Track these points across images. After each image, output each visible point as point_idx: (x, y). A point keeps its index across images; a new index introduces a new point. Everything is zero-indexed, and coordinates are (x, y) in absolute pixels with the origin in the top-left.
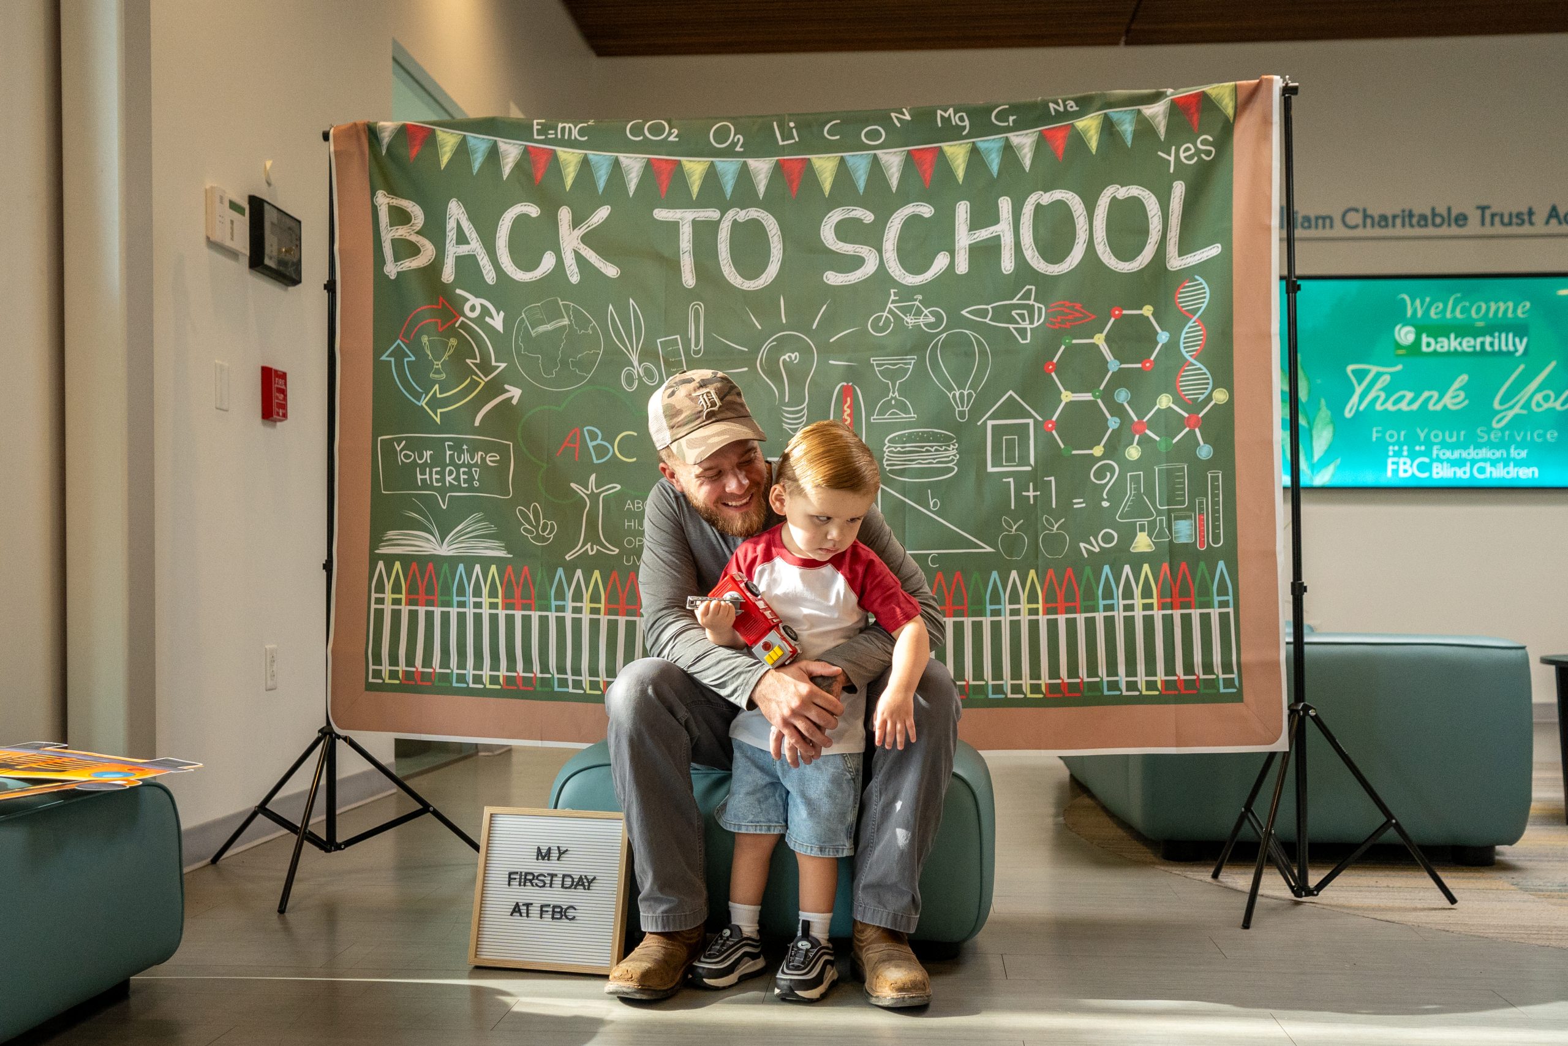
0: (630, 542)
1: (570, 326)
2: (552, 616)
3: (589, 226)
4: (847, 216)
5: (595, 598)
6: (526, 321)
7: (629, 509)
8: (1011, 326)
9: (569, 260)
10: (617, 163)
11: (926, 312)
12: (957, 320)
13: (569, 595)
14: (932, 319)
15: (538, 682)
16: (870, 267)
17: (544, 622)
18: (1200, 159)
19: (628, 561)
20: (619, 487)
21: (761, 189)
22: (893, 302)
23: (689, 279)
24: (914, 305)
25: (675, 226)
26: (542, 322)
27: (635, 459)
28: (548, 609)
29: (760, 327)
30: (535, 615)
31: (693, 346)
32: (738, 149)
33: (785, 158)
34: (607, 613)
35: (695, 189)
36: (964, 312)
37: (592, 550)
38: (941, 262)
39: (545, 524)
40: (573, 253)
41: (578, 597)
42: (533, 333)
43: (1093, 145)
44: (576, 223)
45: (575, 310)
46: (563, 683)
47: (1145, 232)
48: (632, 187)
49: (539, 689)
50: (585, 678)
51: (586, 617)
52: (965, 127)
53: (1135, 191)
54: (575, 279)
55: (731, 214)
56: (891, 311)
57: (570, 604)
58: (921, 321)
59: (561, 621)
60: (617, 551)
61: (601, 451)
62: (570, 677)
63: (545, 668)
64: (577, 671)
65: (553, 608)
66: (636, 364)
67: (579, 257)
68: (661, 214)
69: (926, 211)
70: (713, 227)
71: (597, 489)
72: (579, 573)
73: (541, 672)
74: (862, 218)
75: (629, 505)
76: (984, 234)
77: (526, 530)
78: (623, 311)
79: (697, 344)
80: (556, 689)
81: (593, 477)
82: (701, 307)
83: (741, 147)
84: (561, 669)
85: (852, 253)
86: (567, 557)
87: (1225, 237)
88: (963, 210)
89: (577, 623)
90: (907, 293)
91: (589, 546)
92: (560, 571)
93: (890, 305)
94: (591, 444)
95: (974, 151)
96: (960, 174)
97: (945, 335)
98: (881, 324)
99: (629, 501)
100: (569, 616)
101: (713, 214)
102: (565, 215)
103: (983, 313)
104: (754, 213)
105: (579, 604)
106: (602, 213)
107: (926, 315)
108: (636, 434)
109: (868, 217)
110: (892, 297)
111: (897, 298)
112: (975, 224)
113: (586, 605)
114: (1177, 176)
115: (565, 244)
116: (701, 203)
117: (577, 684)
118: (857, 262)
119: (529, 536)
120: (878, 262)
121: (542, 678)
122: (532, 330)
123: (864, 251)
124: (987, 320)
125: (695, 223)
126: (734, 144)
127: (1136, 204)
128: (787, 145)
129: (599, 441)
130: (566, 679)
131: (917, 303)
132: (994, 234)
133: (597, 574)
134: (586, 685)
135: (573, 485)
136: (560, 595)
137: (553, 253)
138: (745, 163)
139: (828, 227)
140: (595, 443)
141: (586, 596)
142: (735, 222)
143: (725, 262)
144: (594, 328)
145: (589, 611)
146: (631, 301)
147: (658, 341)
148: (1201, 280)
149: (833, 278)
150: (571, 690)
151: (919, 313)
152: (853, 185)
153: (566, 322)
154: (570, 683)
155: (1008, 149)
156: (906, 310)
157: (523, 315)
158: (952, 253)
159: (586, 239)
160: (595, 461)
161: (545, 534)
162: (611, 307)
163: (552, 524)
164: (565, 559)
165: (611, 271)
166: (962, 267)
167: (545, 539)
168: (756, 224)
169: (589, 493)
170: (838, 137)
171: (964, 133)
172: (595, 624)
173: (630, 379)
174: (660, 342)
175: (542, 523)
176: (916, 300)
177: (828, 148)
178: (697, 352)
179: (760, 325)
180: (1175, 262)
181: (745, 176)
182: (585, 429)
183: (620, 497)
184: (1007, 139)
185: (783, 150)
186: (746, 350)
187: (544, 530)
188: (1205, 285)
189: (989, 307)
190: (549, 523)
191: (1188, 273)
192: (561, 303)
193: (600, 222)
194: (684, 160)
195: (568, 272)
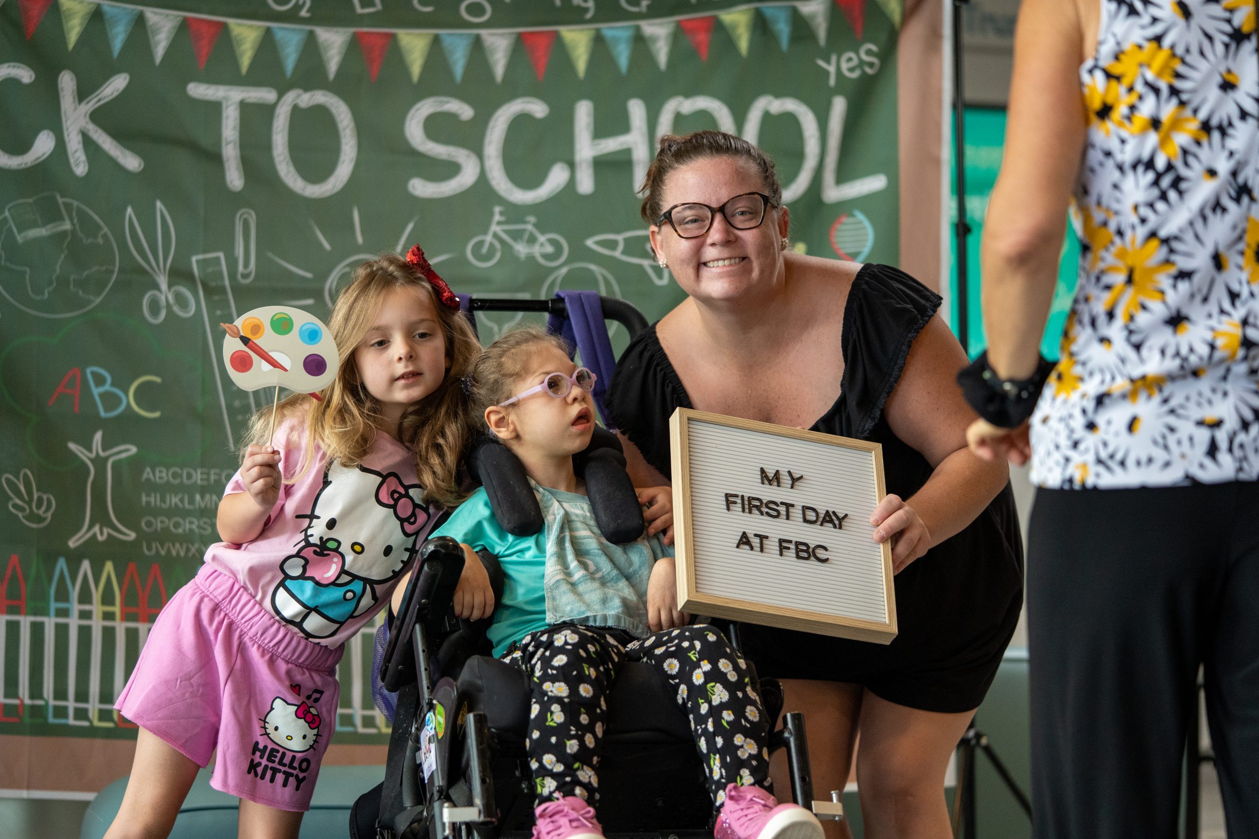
0: (149, 524)
1: (73, 232)
2: (50, 623)
3: (99, 100)
4: (439, 109)
5: (108, 599)
6: (11, 223)
7: (148, 480)
8: (646, 263)
9: (74, 143)
10: (140, 21)
11: (542, 238)
12: (580, 252)
13: (75, 594)
14: (549, 249)
15: (27, 713)
16: (468, 177)
17: (37, 630)
18: (864, 73)
19: (149, 548)
20: (134, 450)
21: (333, 65)
22: (499, 223)
23: (235, 179)
24: (524, 231)
25: (215, 108)
26: (35, 225)
27: (157, 414)
28: (44, 612)
29: (327, 246)
30: (25, 622)
31: (241, 268)
32: (304, 13)
33: (365, 30)
34: (126, 617)
35: (245, 61)
36: (590, 243)
37: (102, 533)
38: (557, 177)
39: (40, 500)
40: (80, 137)
41: (85, 597)
42: (20, 238)
43: (743, 44)
44: (82, 95)
45: (80, 212)
46: (61, 712)
47: (799, 156)
48: (160, 51)
49: (27, 720)
50: (93, 706)
51: (97, 625)
52: (586, 10)
53: (790, 105)
54: (80, 169)
55: (291, 97)
56: (495, 235)
57: (76, 607)
58: (536, 250)
59: (62, 631)
60: (132, 536)
61: (111, 400)
62: (71, 704)
63: (36, 690)
64: (82, 695)
65: (52, 611)
66: (164, 286)
67: (88, 142)
68: (198, 90)
69: (538, 109)
70: (268, 111)
71: (104, 450)
72: (86, 565)
73: (32, 697)
74: (459, 112)
75: (147, 473)
76: (611, 145)
77: (15, 506)
78: (147, 218)
79: (246, 265)
80: (51, 720)
81: (98, 436)
82: (252, 217)
83: (308, 11)
84: (60, 693)
85: (445, 157)
86: (72, 544)
87: (891, 169)
88: (584, 112)
89: (85, 633)
90: (515, 213)
91: (97, 529)
92: (62, 564)
93: (494, 228)
94: (96, 391)
95: (599, 40)
96: (581, 64)
97: (564, 271)
98: (484, 250)
99: (148, 470)
100: (74, 623)
101: (267, 95)
102: (67, 82)
103: (613, 245)
104: (320, 97)
105: (87, 607)
106: (118, 84)
107: (542, 245)
108: (158, 380)
109: (466, 112)
110: (497, 217)
111: (502, 219)
112: (600, 131)
113: (97, 608)
114: (839, 90)
115: (69, 123)
116: (251, 80)
117: (81, 714)
118: (451, 169)
119: (20, 515)
120: (477, 170)
121: (33, 707)
122: (20, 232)
123: (461, 155)
124: (617, 254)
125: (244, 106)
126: (298, 7)
127: (790, 121)
128: (369, 14)
129: (107, 387)
130: (65, 708)
131: (529, 227)
132: (625, 147)
133: (109, 567)
134: (93, 714)
135: (72, 446)
136: (63, 595)
137: (51, 134)
138: (311, 34)
139: (414, 122)
140: (101, 389)
141: (97, 596)
142: (295, 109)
143: (282, 158)
144: (105, 235)
145: (100, 615)
146: (159, 204)
147: (194, 259)
148: (860, 216)
149: (420, 188)
150: (71, 721)
151: (532, 240)
152: (448, 71)
153: (67, 226)
154: (71, 713)
155: (640, 41)
156: (517, 235)
157: (7, 213)
158: (572, 165)
159: (96, 117)
160: (103, 414)
161: (41, 512)
162: (129, 210)
163: (49, 501)
164: (68, 546)
165: (132, 162)
166: (586, 184)
167: (40, 519)
168: (322, 113)
169: (93, 455)
170: (429, 9)
171: (589, 16)
172: (109, 634)
173: (155, 307)
174: (198, 262)
175: (35, 497)
176: (525, 222)
177: (418, 22)
178: (245, 276)
179: (331, 244)
180: (833, 193)
181: (311, 47)
182: (89, 371)
183: (135, 463)
184: (638, 29)
185: (359, 20)
186: (309, 275)
187: (39, 506)
188: (867, 224)
189: (620, 238)
190: (45, 497)
191: (846, 207)
192: (60, 200)
193: (115, 94)
194: (232, 22)
195: (72, 161)
